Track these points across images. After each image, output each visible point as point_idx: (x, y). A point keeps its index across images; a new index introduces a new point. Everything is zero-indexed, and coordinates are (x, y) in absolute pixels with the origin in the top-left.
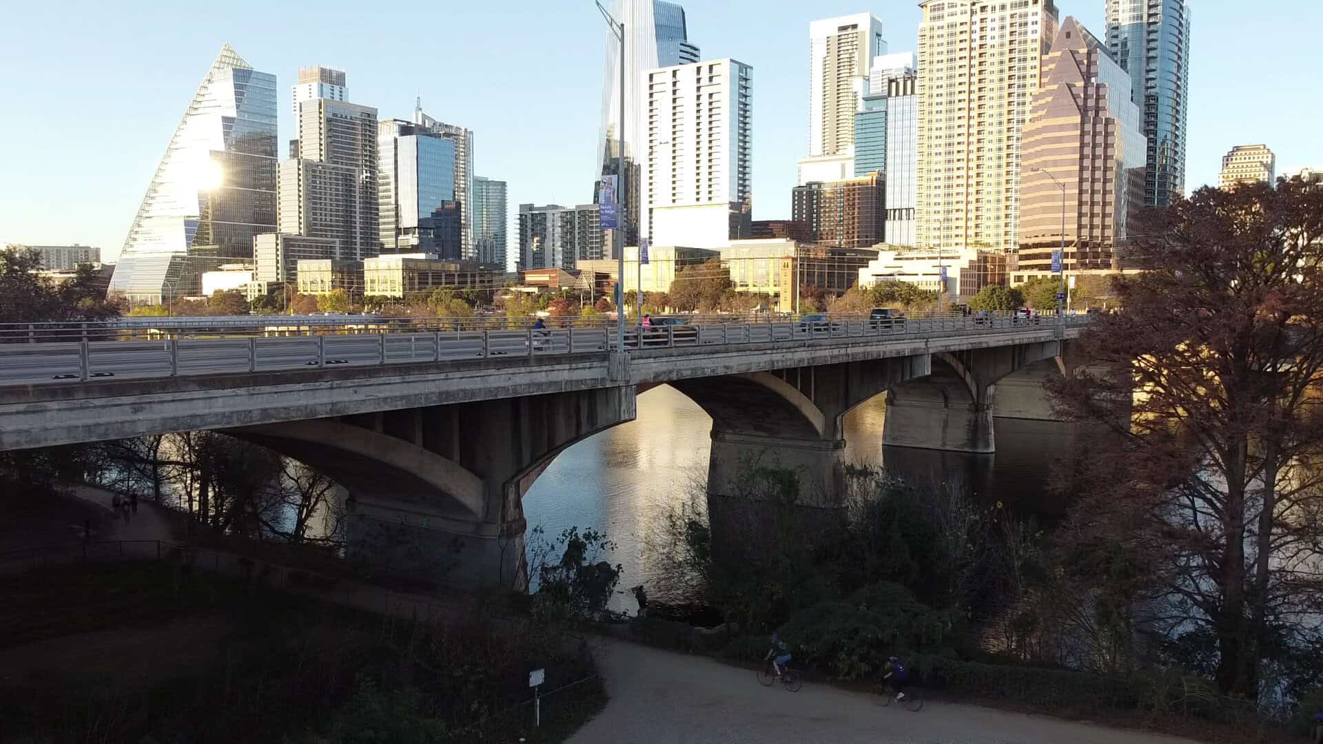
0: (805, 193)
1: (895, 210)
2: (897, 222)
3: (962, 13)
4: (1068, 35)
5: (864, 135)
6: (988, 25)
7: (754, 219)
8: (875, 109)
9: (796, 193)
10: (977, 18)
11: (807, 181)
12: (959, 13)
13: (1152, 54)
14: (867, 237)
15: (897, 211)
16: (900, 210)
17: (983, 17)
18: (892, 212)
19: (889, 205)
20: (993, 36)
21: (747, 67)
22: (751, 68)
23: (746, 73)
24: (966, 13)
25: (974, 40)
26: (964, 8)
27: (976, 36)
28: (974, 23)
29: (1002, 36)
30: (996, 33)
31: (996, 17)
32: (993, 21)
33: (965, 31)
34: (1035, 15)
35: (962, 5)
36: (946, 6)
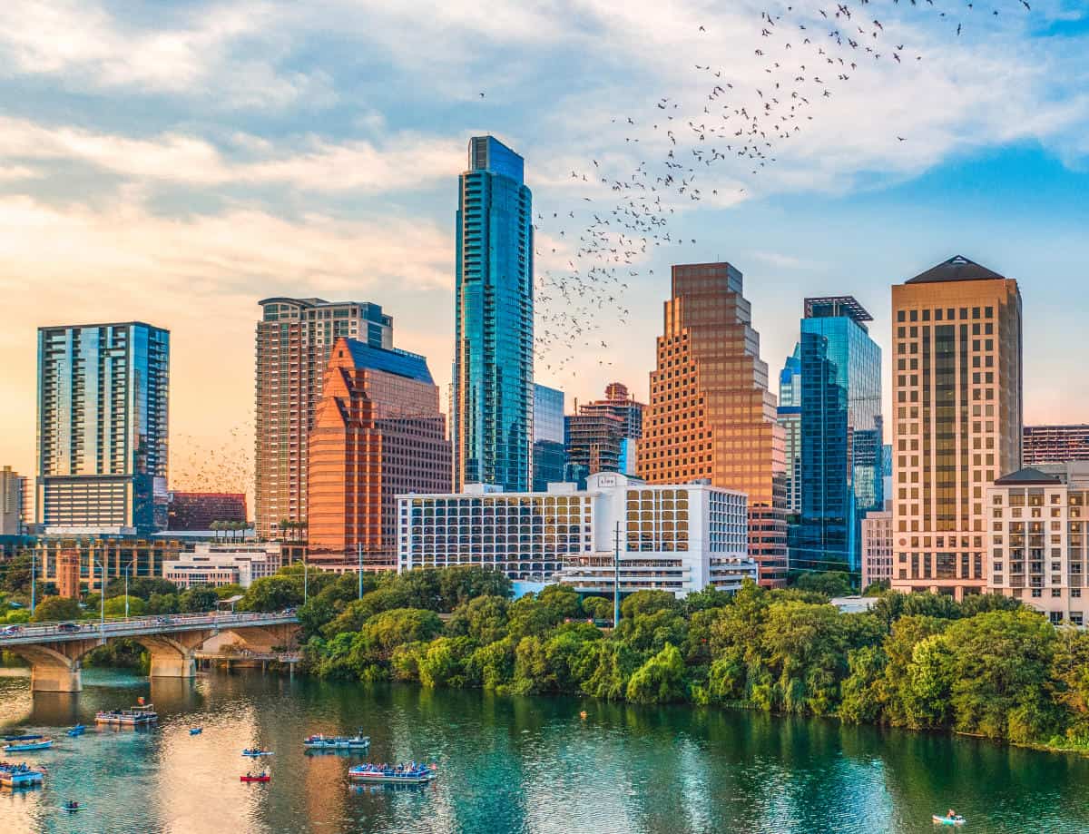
3: (293, 316)
4: (341, 354)
6: (316, 329)
10: (306, 323)
12: (290, 316)
17: (312, 321)
20: (320, 340)
21: (160, 331)
23: (159, 338)
24: (296, 316)
25: (304, 342)
26: (295, 311)
27: (306, 338)
28: (304, 326)
29: (327, 341)
30: (322, 338)
31: (322, 322)
32: (320, 325)
33: (296, 333)
34: (354, 324)
35: (293, 308)
36: (279, 307)
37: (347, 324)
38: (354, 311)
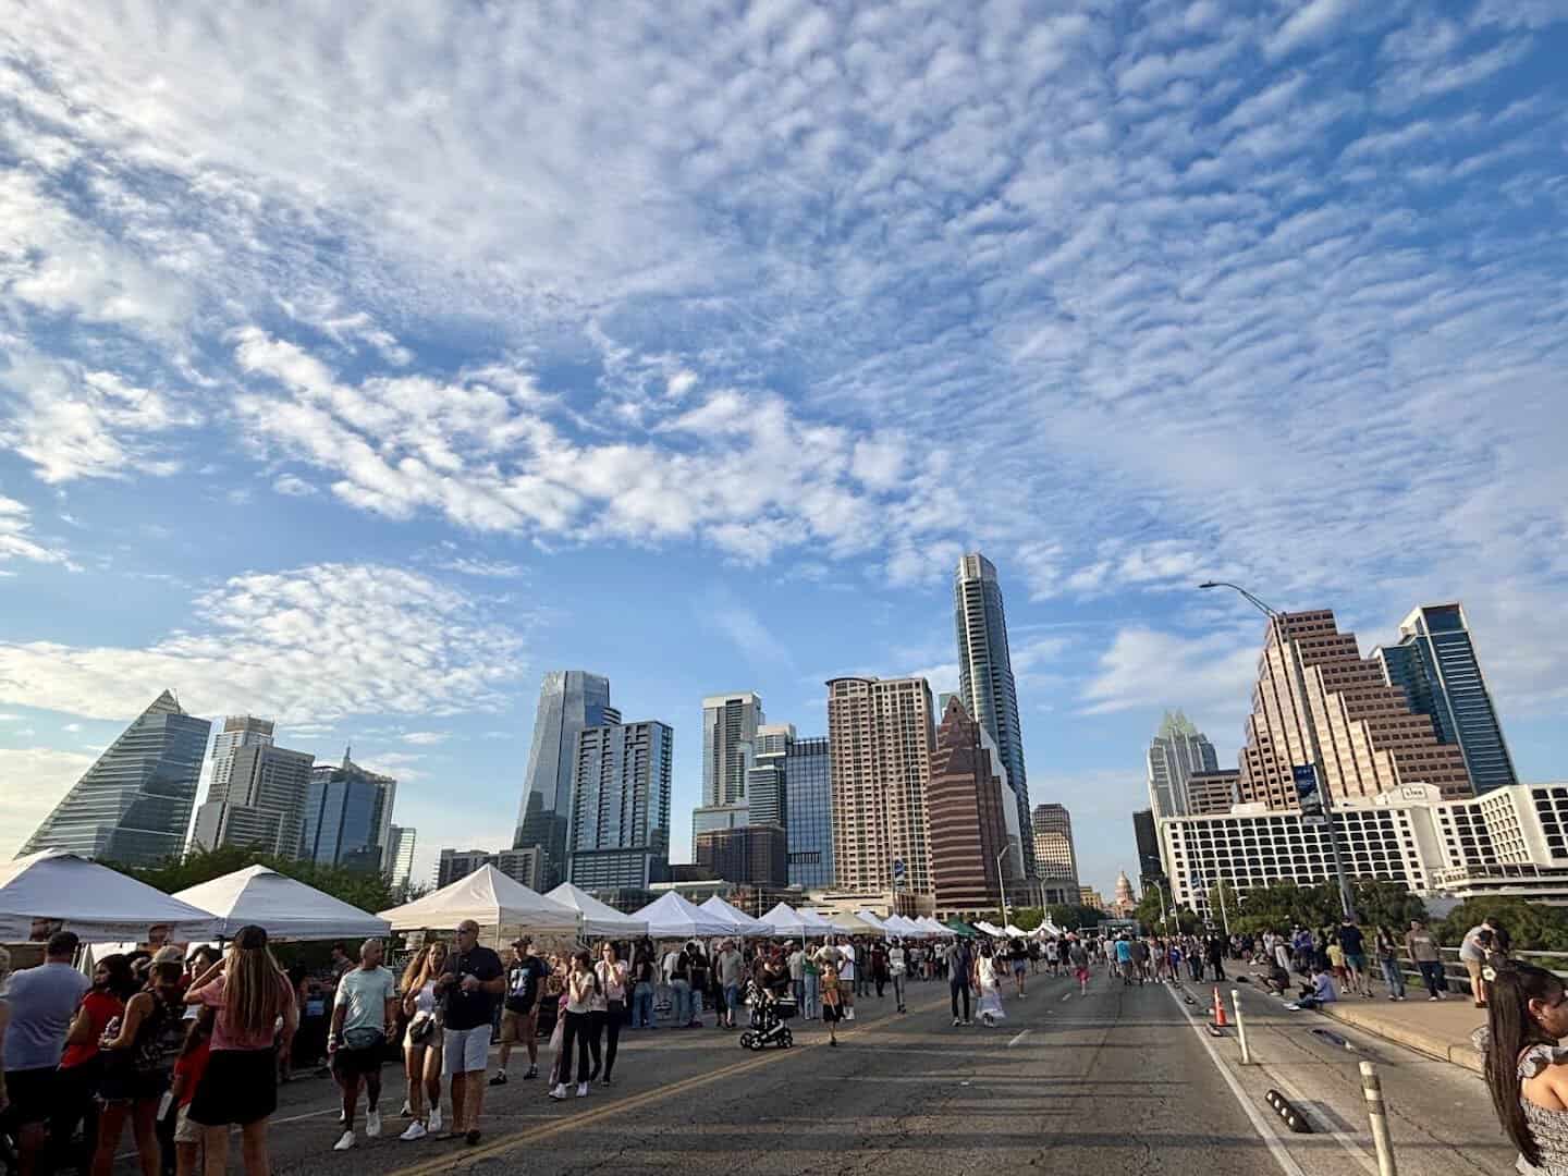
1: (797, 854)
2: (799, 866)
4: (955, 710)
10: (873, 696)
15: (798, 856)
16: (802, 854)
18: (794, 856)
19: (791, 850)
20: (888, 710)
24: (864, 691)
25: (873, 712)
26: (863, 687)
27: (875, 709)
28: (873, 699)
29: (895, 710)
30: (890, 707)
31: (889, 694)
32: (887, 697)
33: (866, 705)
34: (918, 694)
35: (861, 685)
36: (848, 684)
37: (911, 694)
38: (917, 685)
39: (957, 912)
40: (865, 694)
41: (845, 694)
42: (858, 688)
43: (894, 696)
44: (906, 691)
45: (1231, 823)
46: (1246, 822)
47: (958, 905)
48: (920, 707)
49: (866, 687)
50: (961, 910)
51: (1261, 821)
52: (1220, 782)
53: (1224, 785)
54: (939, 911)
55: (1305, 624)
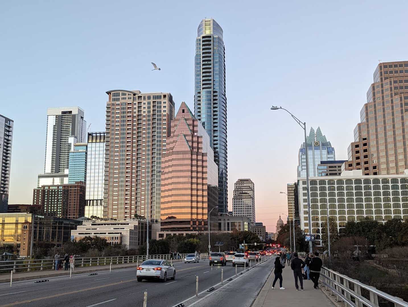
0: (41, 191)
1: (90, 200)
2: (91, 207)
3: (129, 99)
4: (183, 111)
5: (74, 163)
6: (142, 106)
7: (9, 203)
8: (80, 151)
9: (36, 191)
10: (136, 102)
11: (42, 185)
12: (127, 98)
13: (215, 129)
14: (74, 215)
15: (91, 201)
16: (93, 200)
17: (140, 101)
18: (89, 201)
19: (87, 198)
20: (144, 111)
21: (10, 120)
22: (13, 121)
23: (9, 124)
24: (131, 98)
25: (135, 112)
26: (130, 96)
27: (136, 111)
28: (135, 104)
29: (149, 112)
30: (146, 110)
31: (146, 102)
32: (144, 104)
33: (131, 108)
34: (165, 103)
35: (129, 95)
36: (121, 94)
37: (160, 103)
38: (165, 96)
39: (172, 233)
40: (130, 101)
41: (118, 100)
42: (127, 96)
43: (149, 103)
44: (157, 100)
45: (340, 182)
46: (349, 181)
47: (173, 229)
48: (165, 110)
49: (132, 96)
50: (175, 232)
51: (358, 181)
52: (335, 167)
53: (337, 169)
54: (162, 233)
55: (398, 69)
